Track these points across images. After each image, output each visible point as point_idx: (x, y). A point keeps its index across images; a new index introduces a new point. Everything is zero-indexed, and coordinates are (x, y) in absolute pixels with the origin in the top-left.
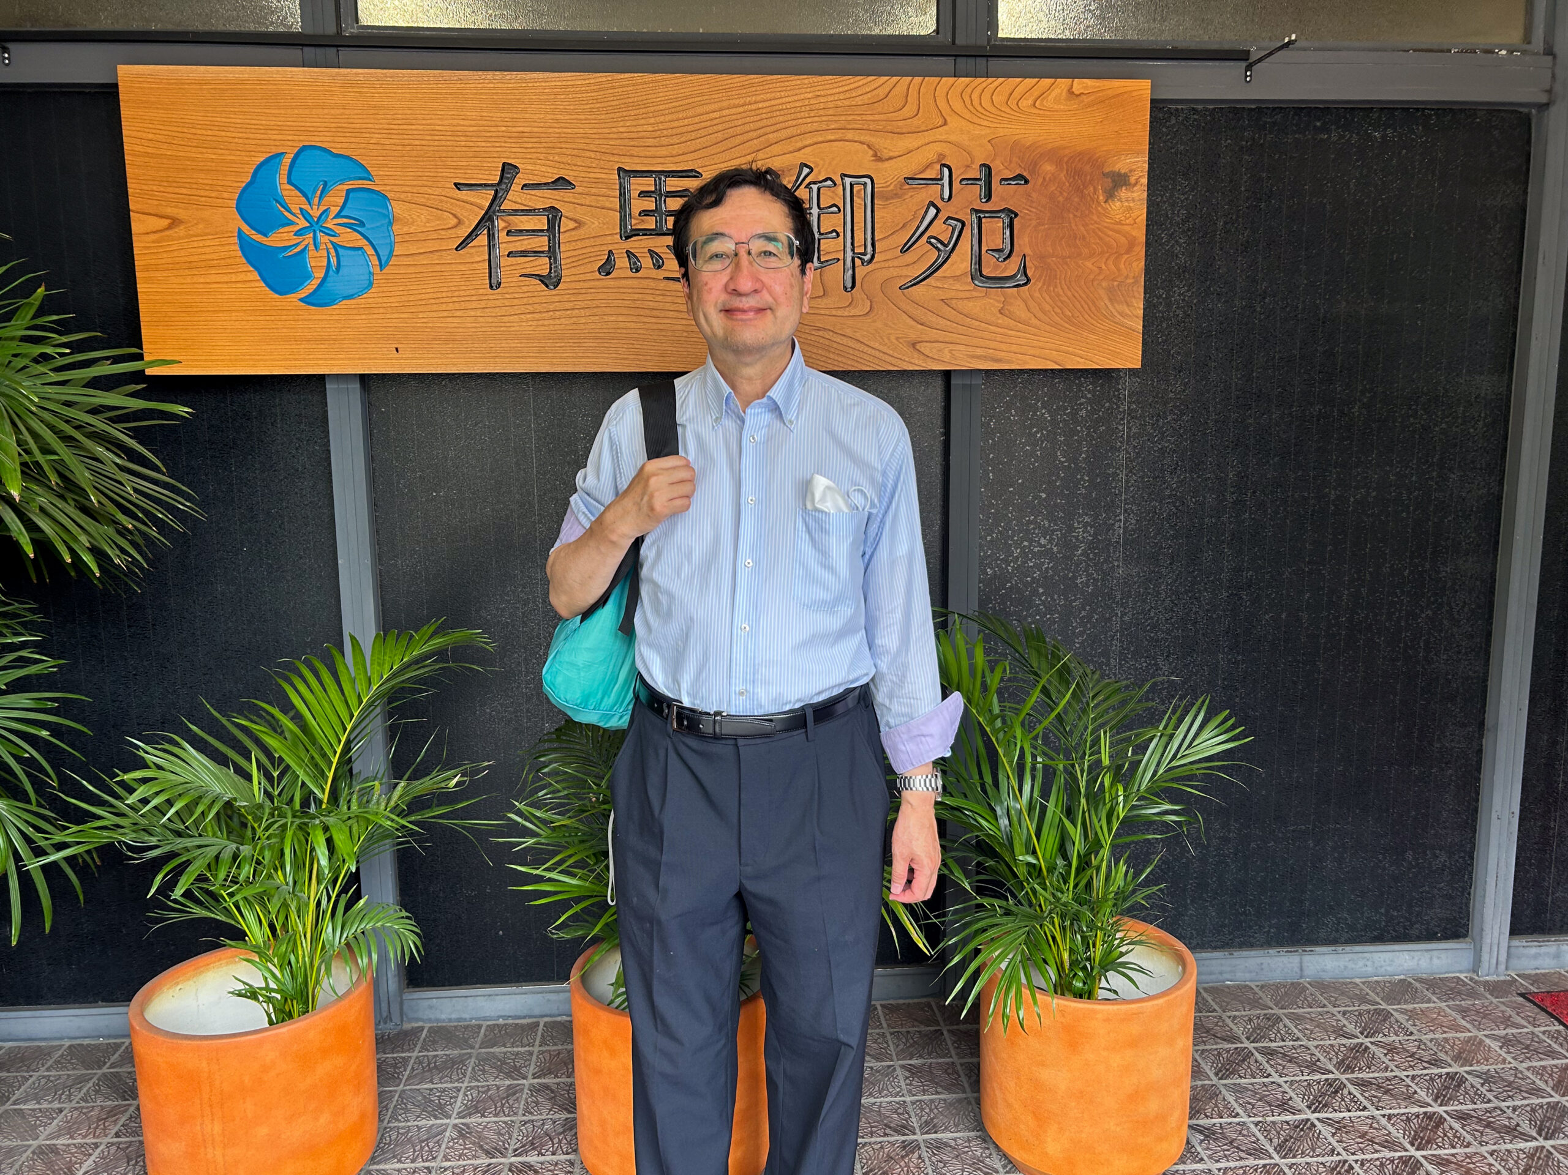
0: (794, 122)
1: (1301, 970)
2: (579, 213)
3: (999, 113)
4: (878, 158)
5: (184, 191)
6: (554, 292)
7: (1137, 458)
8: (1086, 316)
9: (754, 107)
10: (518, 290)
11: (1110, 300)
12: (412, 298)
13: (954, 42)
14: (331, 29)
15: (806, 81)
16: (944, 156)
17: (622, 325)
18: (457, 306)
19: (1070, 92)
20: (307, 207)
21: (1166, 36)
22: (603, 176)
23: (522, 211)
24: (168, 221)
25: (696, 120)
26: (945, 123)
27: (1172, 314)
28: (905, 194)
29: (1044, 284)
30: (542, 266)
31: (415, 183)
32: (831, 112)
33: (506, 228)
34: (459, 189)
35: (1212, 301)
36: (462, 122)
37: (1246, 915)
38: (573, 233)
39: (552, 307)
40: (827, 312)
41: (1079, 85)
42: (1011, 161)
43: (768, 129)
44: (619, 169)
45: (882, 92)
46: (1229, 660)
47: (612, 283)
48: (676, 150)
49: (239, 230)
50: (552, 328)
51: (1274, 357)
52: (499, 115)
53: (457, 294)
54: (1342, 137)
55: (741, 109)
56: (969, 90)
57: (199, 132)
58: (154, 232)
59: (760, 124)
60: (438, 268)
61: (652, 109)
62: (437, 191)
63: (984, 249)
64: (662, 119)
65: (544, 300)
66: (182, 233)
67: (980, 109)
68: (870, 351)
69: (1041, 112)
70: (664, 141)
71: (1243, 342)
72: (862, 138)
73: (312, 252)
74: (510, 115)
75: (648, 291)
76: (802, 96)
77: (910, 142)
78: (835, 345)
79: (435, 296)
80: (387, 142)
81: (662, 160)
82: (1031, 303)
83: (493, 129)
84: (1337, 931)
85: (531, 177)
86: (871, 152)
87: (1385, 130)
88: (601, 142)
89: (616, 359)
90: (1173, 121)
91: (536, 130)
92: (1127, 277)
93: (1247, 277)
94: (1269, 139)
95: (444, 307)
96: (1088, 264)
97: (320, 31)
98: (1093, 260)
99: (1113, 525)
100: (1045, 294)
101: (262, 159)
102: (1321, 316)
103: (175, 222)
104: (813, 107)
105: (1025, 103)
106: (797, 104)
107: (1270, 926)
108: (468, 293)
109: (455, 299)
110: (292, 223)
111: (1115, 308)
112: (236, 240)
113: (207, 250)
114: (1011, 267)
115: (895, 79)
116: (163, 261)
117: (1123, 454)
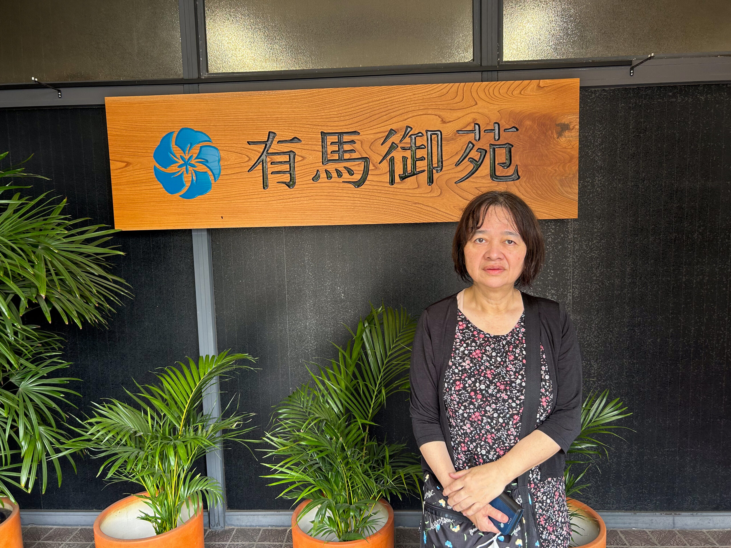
0: (403, 107)
1: (674, 523)
2: (304, 153)
3: (504, 98)
4: (444, 122)
5: (132, 150)
6: (292, 190)
7: (578, 261)
8: (549, 194)
9: (384, 101)
10: (276, 189)
11: (561, 186)
12: (229, 194)
13: (481, 65)
14: (196, 76)
15: (409, 88)
16: (476, 120)
17: (323, 204)
18: (248, 197)
19: (539, 86)
20: (183, 155)
21: (589, 56)
22: (314, 136)
23: (277, 153)
24: (124, 164)
25: (357, 108)
26: (476, 104)
27: (594, 190)
28: (457, 138)
29: (527, 179)
30: (286, 178)
31: (230, 142)
32: (420, 101)
33: (270, 161)
34: (249, 144)
35: (616, 183)
36: (251, 114)
37: (643, 494)
38: (301, 162)
39: (291, 197)
40: (420, 195)
41: (542, 83)
42: (509, 121)
43: (391, 111)
44: (322, 133)
45: (445, 91)
46: (629, 363)
47: (319, 185)
48: (347, 122)
49: (155, 166)
50: (291, 206)
51: (650, 210)
52: (267, 110)
53: (248, 192)
54: (683, 100)
55: (378, 102)
56: (488, 88)
57: (139, 124)
58: (120, 169)
59: (387, 109)
60: (240, 180)
61: (337, 104)
62: (240, 145)
63: (496, 163)
64: (341, 108)
65: (288, 193)
66: (131, 168)
67: (493, 96)
68: (441, 213)
69: (524, 96)
70: (342, 118)
71: (633, 203)
72: (436, 113)
73: (185, 175)
74: (272, 110)
75: (335, 188)
76: (407, 95)
77: (459, 114)
78: (424, 211)
79: (239, 193)
80: (218, 124)
81: (341, 127)
82: (521, 188)
83: (264, 117)
84: (693, 504)
85: (281, 137)
86: (440, 119)
87: (707, 95)
88: (313, 120)
89: (321, 219)
90: (593, 96)
91: (284, 116)
92: (569, 174)
93: (634, 171)
94: (644, 102)
95: (243, 198)
96: (549, 168)
97: (191, 77)
98: (552, 167)
99: (567, 294)
100: (527, 184)
101: (164, 135)
102: (675, 189)
103: (128, 164)
104: (412, 99)
105: (516, 92)
106: (404, 99)
107: (656, 500)
108: (253, 191)
109: (248, 194)
110: (177, 162)
111: (563, 189)
112: (153, 171)
113: (141, 175)
114: (510, 171)
115: (451, 84)
116: (123, 181)
117: (571, 260)
